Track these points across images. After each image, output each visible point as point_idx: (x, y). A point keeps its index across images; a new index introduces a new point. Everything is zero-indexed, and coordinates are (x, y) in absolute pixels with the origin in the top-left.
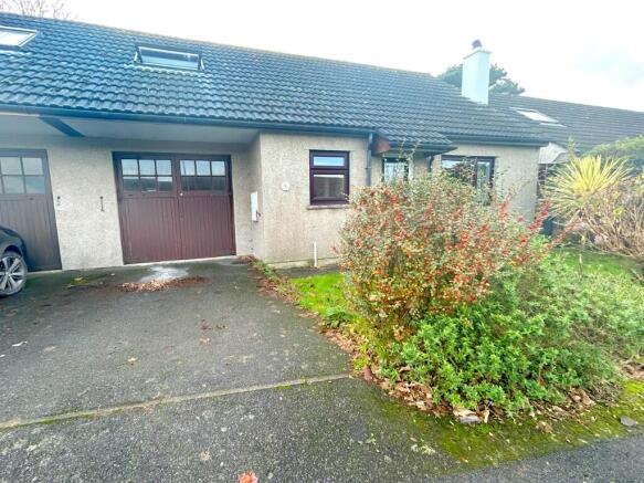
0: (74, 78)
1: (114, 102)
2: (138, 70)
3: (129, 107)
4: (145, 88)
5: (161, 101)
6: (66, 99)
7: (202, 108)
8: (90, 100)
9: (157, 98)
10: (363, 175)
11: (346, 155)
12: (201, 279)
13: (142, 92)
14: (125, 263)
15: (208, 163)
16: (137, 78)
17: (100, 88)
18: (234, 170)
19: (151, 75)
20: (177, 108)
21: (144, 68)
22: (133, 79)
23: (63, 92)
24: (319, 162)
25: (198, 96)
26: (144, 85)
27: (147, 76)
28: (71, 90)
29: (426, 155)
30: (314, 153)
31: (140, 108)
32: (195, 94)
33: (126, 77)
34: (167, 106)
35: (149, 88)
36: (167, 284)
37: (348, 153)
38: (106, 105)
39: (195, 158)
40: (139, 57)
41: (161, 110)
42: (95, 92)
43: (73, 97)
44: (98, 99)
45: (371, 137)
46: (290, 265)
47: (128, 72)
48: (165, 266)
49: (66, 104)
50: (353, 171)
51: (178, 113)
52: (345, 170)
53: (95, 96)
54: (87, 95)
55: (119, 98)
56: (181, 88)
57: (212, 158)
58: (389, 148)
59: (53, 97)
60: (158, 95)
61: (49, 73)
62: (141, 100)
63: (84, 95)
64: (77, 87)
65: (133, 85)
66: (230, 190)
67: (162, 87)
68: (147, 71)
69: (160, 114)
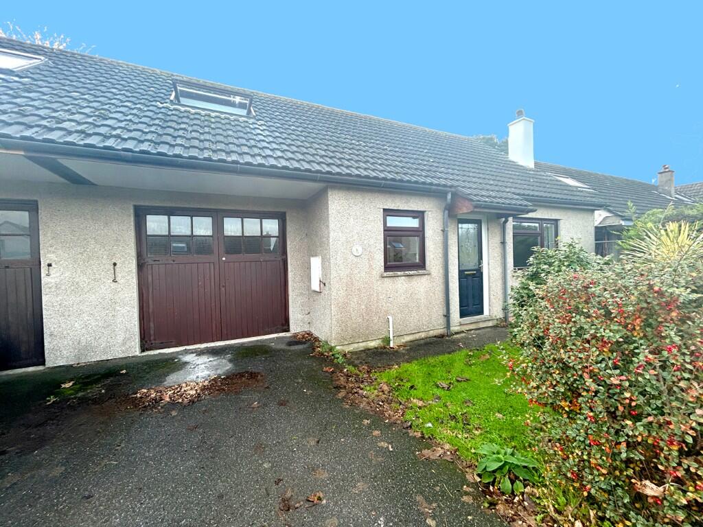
0: (87, 111)
1: (142, 142)
2: (175, 109)
3: (164, 149)
4: (184, 129)
5: (207, 144)
6: (70, 133)
7: (260, 155)
8: (106, 137)
9: (201, 141)
10: (439, 238)
11: (420, 215)
12: (253, 376)
13: (181, 133)
14: (143, 351)
15: (258, 221)
16: (175, 118)
17: (122, 124)
18: (289, 229)
19: (192, 117)
20: (228, 153)
21: (183, 109)
22: (168, 118)
23: (66, 125)
24: (394, 222)
25: (253, 143)
26: (183, 126)
27: (188, 117)
28: (79, 123)
29: (499, 216)
30: (388, 212)
31: (178, 151)
32: (248, 140)
33: (160, 116)
34: (214, 151)
35: (190, 129)
36: (204, 388)
37: (423, 212)
38: (130, 145)
39: (242, 214)
40: (177, 97)
41: (206, 154)
42: (115, 129)
43: (82, 132)
44: (118, 136)
45: (449, 196)
46: (362, 346)
47: (163, 110)
48: (200, 353)
49: (69, 139)
50: (429, 233)
51: (229, 159)
52: (420, 232)
53: (114, 133)
54: (103, 130)
55: (149, 137)
56: (230, 133)
57: (262, 215)
58: (471, 209)
59: (51, 130)
60: (202, 138)
61: (50, 102)
62: (179, 141)
63: (97, 130)
64: (90, 120)
65: (169, 124)
66: (284, 252)
67: (207, 129)
68: (185, 111)
69: (205, 159)
